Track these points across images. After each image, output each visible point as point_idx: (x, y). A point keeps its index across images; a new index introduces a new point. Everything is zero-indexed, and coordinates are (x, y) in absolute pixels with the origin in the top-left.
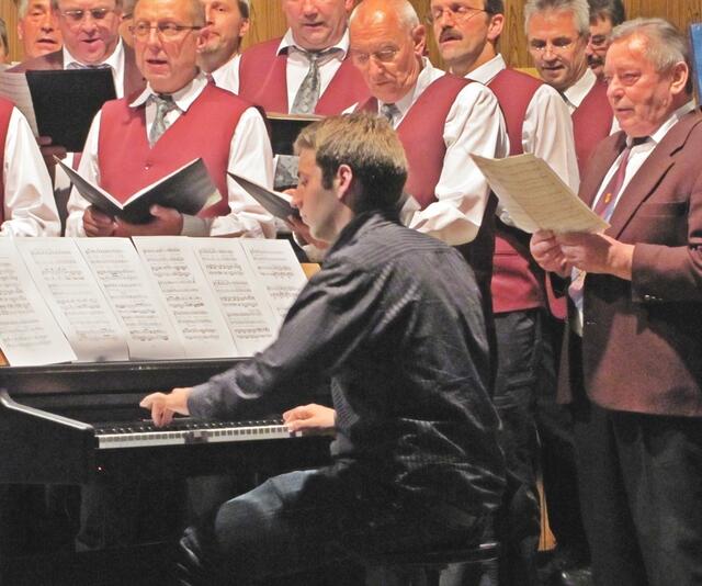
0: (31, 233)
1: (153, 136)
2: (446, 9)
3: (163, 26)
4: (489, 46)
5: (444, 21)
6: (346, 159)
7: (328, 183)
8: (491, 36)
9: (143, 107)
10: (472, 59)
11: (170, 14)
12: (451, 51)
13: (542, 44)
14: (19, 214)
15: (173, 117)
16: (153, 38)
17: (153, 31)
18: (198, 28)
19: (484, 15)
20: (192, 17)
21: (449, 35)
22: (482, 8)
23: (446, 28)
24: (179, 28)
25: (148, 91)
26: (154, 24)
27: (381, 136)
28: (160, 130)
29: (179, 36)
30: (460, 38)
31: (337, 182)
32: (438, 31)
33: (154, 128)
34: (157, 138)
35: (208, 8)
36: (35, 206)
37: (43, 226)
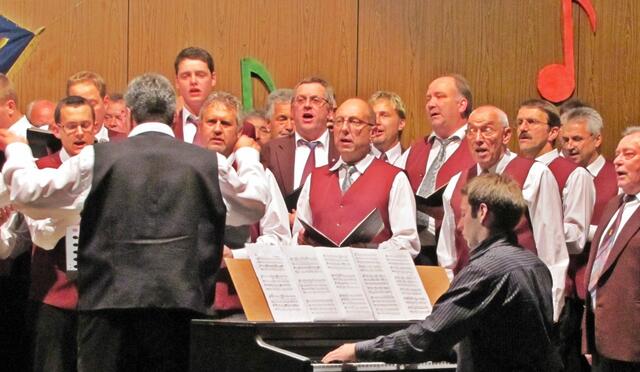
0: (273, 242)
1: (344, 188)
2: (525, 121)
3: (351, 120)
4: (548, 145)
5: (522, 127)
6: (484, 200)
7: (474, 215)
8: (550, 139)
9: (337, 171)
10: (538, 151)
11: (355, 115)
12: (524, 145)
13: (567, 140)
14: (268, 232)
15: (355, 176)
16: (345, 127)
17: (345, 122)
18: (372, 125)
19: (547, 127)
20: (368, 118)
21: (524, 135)
22: (546, 122)
23: (523, 132)
24: (361, 122)
25: (341, 162)
26: (347, 119)
27: (505, 186)
28: (348, 184)
29: (361, 127)
30: (530, 138)
31: (479, 214)
32: (519, 132)
33: (345, 183)
34: (347, 189)
35: (377, 115)
36: (277, 226)
37: (280, 239)
